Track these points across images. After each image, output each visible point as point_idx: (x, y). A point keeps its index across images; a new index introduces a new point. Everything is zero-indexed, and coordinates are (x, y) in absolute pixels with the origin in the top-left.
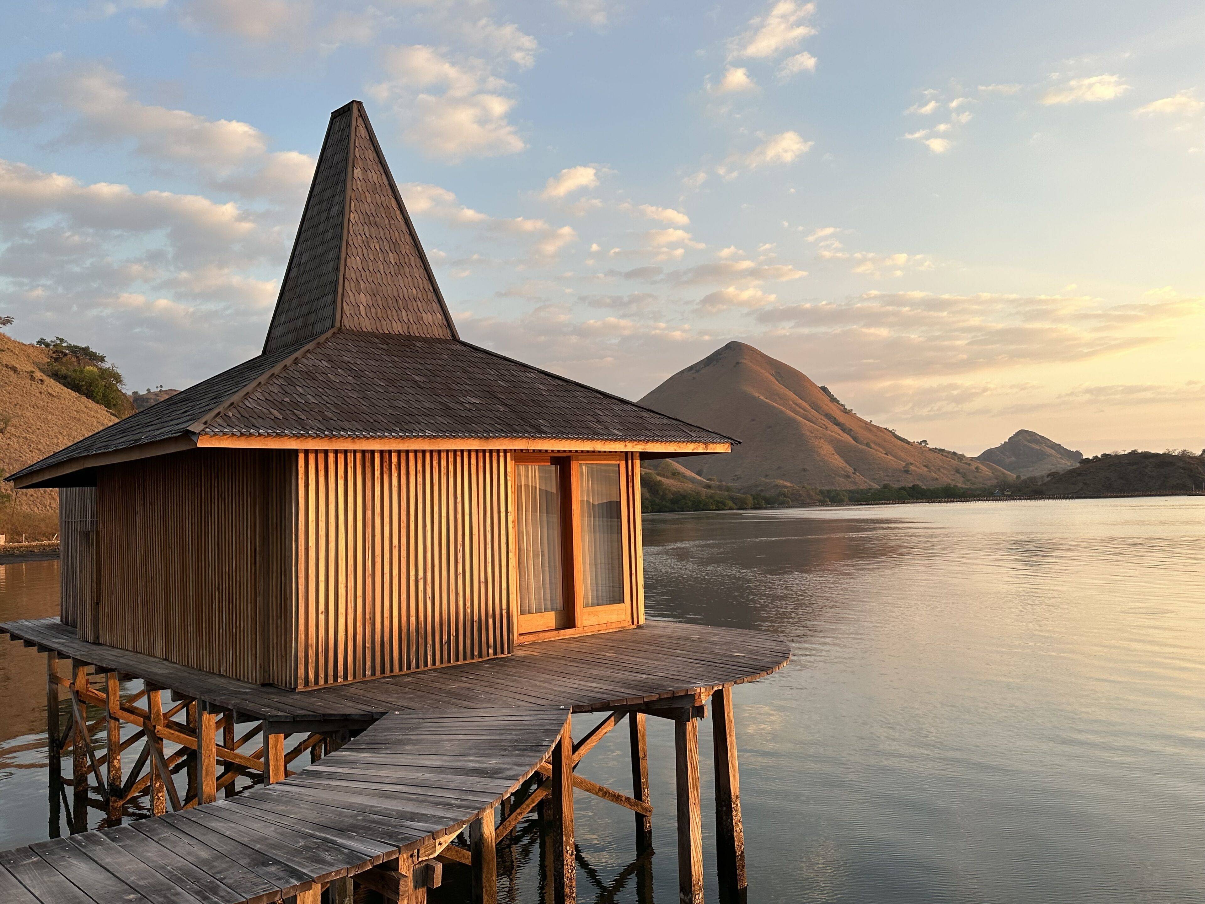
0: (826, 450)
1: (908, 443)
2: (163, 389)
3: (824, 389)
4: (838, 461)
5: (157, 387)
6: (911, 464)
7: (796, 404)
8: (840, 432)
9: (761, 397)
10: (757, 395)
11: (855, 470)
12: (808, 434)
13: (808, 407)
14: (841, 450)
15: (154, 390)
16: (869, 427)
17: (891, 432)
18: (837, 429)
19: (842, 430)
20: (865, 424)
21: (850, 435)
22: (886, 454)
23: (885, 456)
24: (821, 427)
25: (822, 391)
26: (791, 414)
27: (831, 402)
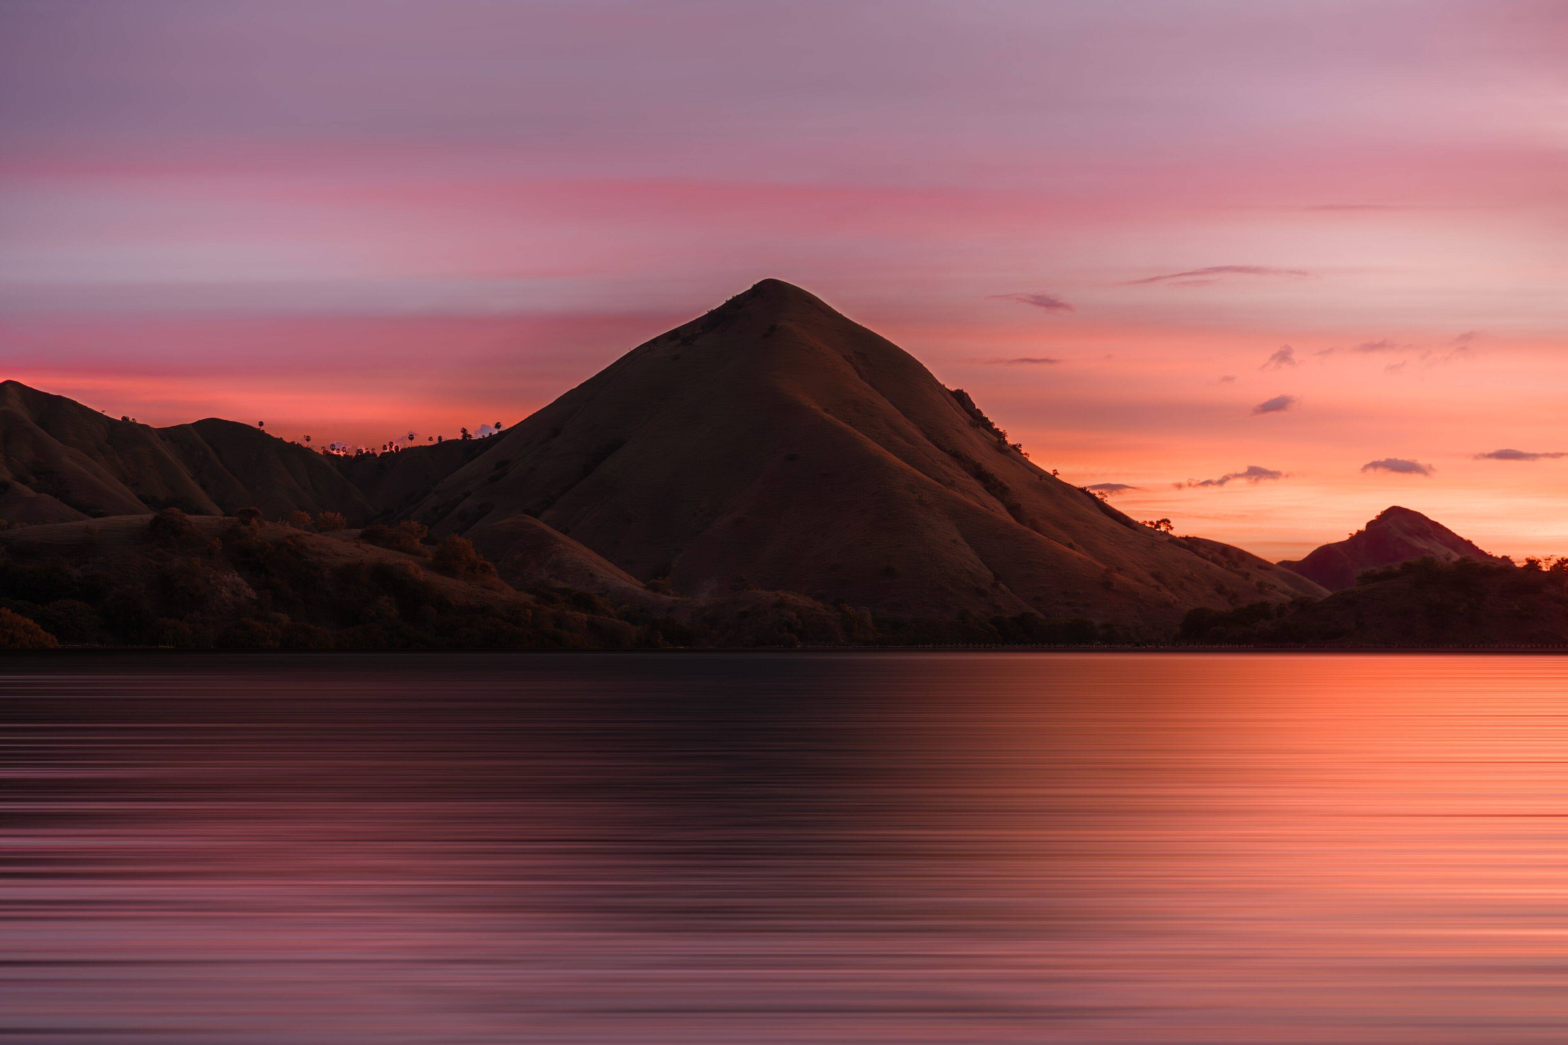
1: (1126, 522)
3: (960, 396)
7: (894, 429)
8: (982, 494)
9: (816, 406)
10: (808, 401)
11: (999, 577)
12: (904, 492)
13: (916, 433)
16: (1048, 484)
18: (976, 485)
19: (987, 489)
20: (1041, 477)
21: (1003, 502)
22: (1070, 546)
23: (1067, 549)
24: (938, 480)
25: (955, 402)
26: (875, 447)
27: (973, 425)
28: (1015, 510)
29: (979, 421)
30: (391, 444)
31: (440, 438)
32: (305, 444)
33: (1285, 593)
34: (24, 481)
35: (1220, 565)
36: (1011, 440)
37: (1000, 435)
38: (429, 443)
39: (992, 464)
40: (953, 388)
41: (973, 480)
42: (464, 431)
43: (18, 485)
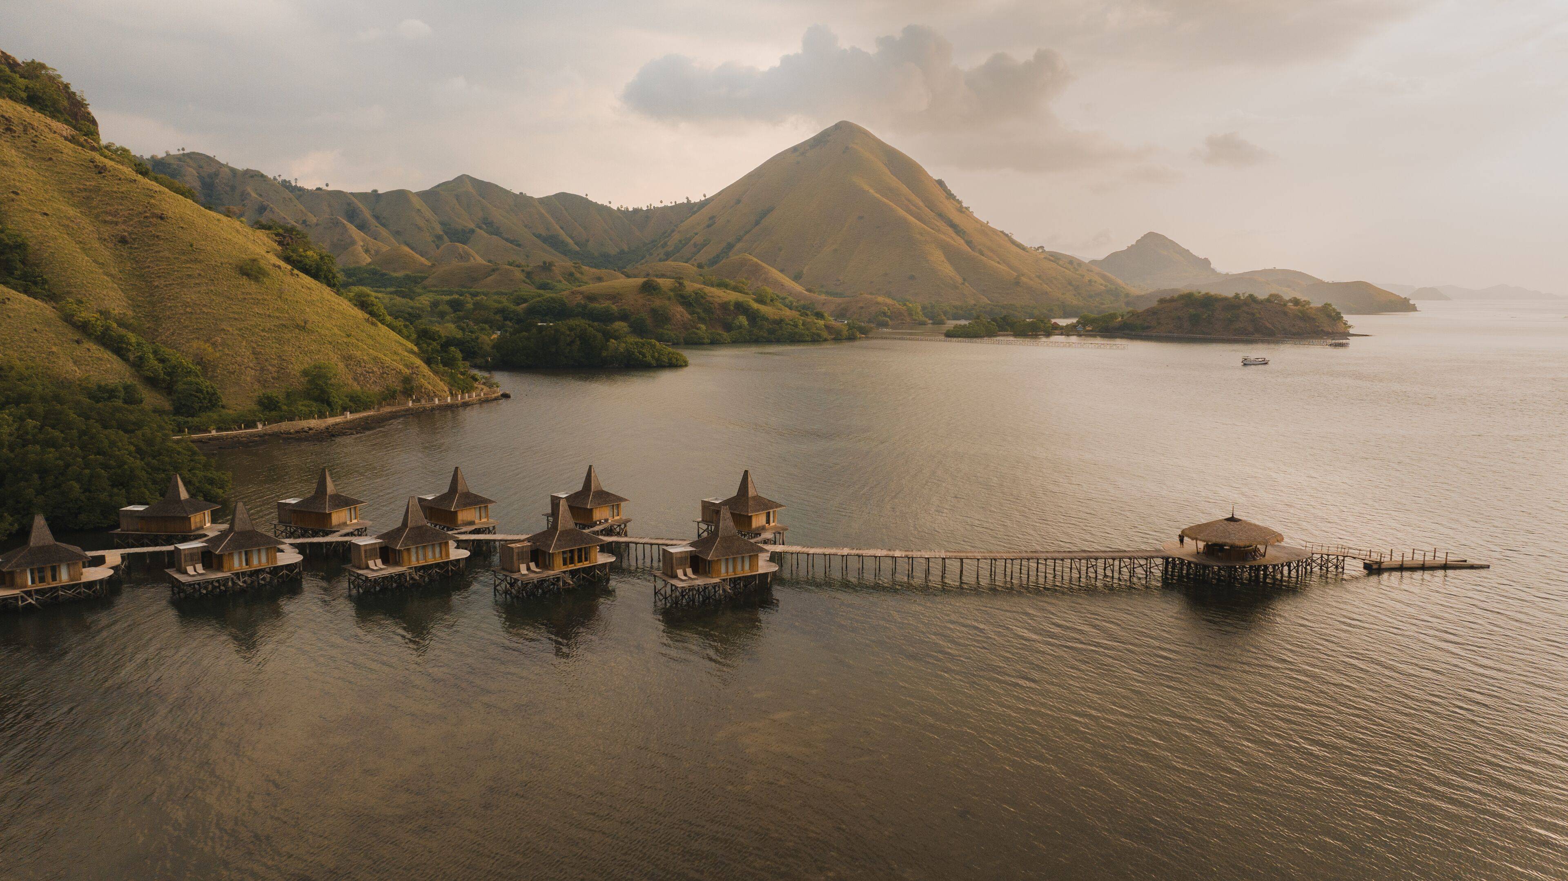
0: (937, 257)
1: (1023, 248)
2: (185, 152)
3: (940, 183)
4: (947, 270)
5: (179, 150)
6: (1023, 275)
7: (909, 200)
8: (954, 235)
9: (871, 191)
10: (866, 187)
11: (964, 280)
12: (918, 236)
13: (921, 204)
14: (951, 254)
15: (174, 152)
16: (985, 229)
17: (1007, 235)
18: (950, 231)
19: (956, 232)
20: (981, 226)
21: (963, 239)
22: (999, 263)
23: (997, 264)
24: (933, 229)
25: (938, 186)
26: (902, 212)
27: (947, 198)
28: (969, 243)
29: (950, 196)
30: (651, 205)
31: (675, 202)
32: (609, 205)
33: (1102, 285)
34: (480, 228)
35: (1070, 270)
36: (964, 205)
37: (960, 202)
38: (670, 205)
39: (956, 218)
40: (937, 179)
41: (949, 228)
42: (687, 198)
43: (478, 230)
